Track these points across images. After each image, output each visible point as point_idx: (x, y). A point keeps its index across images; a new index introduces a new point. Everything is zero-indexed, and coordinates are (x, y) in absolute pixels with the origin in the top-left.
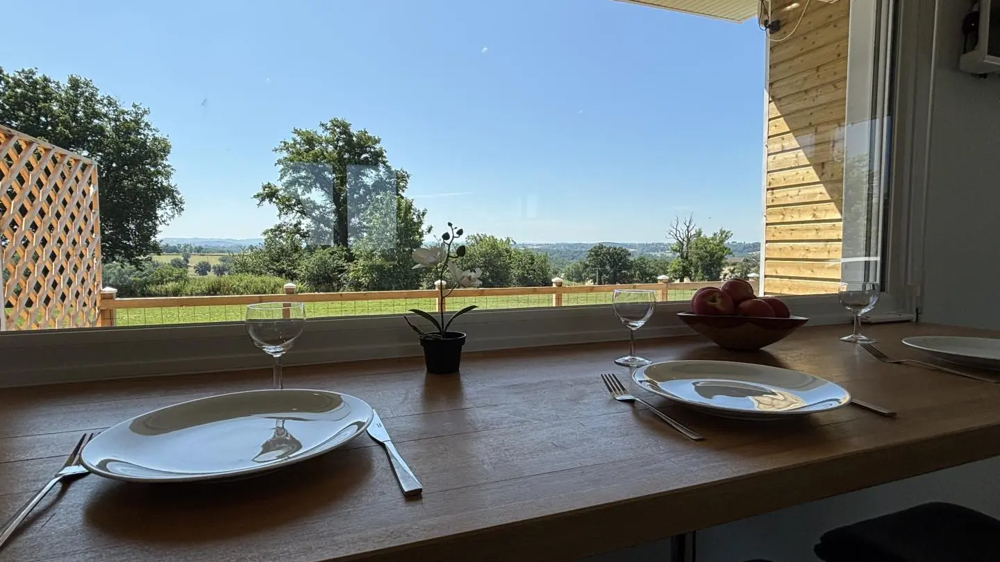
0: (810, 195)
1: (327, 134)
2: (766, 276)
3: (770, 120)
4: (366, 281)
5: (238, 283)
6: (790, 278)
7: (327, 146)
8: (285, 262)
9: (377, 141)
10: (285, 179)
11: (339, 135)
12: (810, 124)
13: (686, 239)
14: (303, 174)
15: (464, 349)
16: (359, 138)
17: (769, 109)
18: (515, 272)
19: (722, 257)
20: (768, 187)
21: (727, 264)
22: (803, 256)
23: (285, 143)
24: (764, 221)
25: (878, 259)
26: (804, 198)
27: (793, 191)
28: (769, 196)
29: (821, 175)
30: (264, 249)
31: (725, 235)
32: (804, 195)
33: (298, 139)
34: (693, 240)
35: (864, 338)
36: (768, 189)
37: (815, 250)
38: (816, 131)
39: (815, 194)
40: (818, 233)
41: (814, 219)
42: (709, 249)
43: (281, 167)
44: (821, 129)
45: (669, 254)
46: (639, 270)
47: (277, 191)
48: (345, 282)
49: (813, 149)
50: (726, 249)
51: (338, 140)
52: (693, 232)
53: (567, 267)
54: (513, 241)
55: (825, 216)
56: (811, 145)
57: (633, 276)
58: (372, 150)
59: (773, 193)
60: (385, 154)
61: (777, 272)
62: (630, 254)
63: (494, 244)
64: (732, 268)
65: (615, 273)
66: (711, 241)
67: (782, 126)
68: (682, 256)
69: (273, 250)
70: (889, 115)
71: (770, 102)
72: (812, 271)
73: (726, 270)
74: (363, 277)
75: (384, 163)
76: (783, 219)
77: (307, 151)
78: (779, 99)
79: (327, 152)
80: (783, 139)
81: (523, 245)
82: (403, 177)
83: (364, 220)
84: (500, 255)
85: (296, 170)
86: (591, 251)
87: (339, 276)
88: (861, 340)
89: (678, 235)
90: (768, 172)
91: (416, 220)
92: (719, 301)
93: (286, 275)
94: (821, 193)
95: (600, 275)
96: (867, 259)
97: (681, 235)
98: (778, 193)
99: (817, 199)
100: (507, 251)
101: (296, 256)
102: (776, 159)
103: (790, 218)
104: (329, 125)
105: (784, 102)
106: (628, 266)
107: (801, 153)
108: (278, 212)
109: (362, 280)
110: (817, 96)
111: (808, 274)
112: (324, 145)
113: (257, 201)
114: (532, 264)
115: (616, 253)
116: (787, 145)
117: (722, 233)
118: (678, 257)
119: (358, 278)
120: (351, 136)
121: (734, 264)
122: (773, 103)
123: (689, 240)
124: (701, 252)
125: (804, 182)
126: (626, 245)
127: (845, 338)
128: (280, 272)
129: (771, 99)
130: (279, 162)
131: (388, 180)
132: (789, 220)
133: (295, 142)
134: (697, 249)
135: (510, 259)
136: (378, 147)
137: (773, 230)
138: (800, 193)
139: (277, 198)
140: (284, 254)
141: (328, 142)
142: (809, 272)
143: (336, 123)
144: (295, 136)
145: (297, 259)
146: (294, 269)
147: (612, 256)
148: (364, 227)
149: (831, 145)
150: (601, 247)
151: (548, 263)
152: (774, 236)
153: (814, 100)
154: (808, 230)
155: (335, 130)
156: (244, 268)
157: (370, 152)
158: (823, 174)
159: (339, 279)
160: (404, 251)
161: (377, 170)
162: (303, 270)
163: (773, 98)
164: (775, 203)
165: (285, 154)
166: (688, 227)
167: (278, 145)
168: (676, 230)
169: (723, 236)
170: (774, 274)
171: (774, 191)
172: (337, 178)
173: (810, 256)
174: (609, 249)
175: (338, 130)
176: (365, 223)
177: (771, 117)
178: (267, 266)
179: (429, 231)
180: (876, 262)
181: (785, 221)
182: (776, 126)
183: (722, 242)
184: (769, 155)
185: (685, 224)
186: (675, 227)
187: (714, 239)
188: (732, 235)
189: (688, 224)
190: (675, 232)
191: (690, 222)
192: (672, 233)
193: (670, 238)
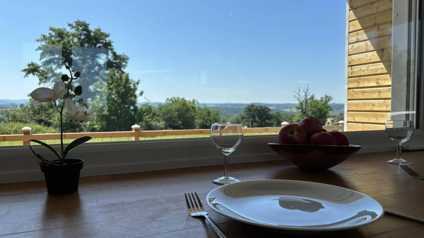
0: (374, 70)
1: (73, 31)
2: (348, 122)
3: (350, 22)
4: (98, 128)
5: (9, 129)
6: (363, 123)
7: (73, 39)
8: (43, 115)
9: (107, 36)
10: (44, 60)
11: (81, 31)
12: (375, 24)
13: (305, 101)
14: (57, 56)
15: (83, 173)
16: (96, 33)
17: (349, 14)
18: (198, 121)
19: (326, 112)
20: (349, 65)
21: (330, 117)
22: (371, 109)
23: (44, 36)
24: (346, 87)
25: (415, 112)
26: (371, 71)
27: (364, 67)
28: (349, 70)
29: (381, 57)
30: (29, 106)
31: (328, 98)
32: (371, 70)
33: (53, 34)
34: (309, 101)
35: (404, 161)
36: (349, 66)
37: (377, 105)
38: (378, 29)
39: (378, 69)
40: (380, 94)
41: (377, 85)
42: (318, 107)
43: (41, 51)
44: (381, 27)
45: (294, 110)
46: (277, 120)
47: (39, 67)
48: (84, 128)
49: (376, 40)
50: (329, 107)
51: (81, 35)
52: (309, 97)
53: (232, 118)
54: (197, 101)
55: (384, 83)
56: (375, 38)
58: (104, 41)
59: (352, 69)
60: (112, 44)
61: (354, 120)
62: (270, 110)
63: (184, 103)
64: (332, 119)
65: (261, 122)
66: (320, 103)
67: (357, 25)
68: (302, 112)
69: (35, 107)
70: (419, 19)
71: (350, 10)
72: (377, 118)
73: (329, 120)
74: (96, 124)
75: (112, 50)
76: (358, 85)
77: (59, 41)
78: (356, 8)
79: (73, 42)
80: (358, 34)
81: (204, 105)
82: (124, 59)
83: (97, 87)
84: (188, 110)
85: (52, 53)
86: (246, 108)
87: (81, 124)
88: (402, 163)
89: (300, 98)
90: (349, 55)
91: (132, 87)
92: (296, 133)
93: (44, 123)
94: (382, 68)
95: (252, 123)
96: (407, 112)
97: (302, 98)
98: (356, 69)
99: (379, 72)
100: (193, 108)
101: (51, 110)
102: (353, 47)
103: (363, 84)
104: (74, 25)
105: (358, 10)
106: (270, 117)
107: (369, 43)
108: (39, 81)
109: (96, 126)
110: (379, 6)
111: (374, 120)
112: (71, 38)
113: (24, 73)
114: (209, 116)
115: (262, 109)
116: (360, 37)
117: (326, 97)
118: (300, 112)
119: (93, 125)
120: (89, 32)
121: (334, 117)
122: (351, 11)
123: (306, 101)
124: (314, 109)
125: (371, 61)
126: (268, 105)
127: (391, 161)
128: (40, 122)
130: (39, 48)
131: (114, 61)
132: (362, 85)
133: (51, 36)
134: (311, 107)
135: (195, 113)
136: (108, 39)
137: (352, 93)
138: (369, 69)
139: (38, 72)
140: (43, 109)
141: (74, 35)
142: (375, 119)
143: (79, 24)
144: (51, 32)
145: (51, 113)
146: (50, 119)
147: (259, 111)
148: (98, 92)
149: (388, 38)
150: (252, 105)
151: (219, 116)
152: (353, 96)
153: (377, 9)
154: (373, 92)
155: (78, 28)
156: (15, 119)
157: (102, 42)
158: (383, 56)
159: (81, 125)
160: (125, 107)
161: (108, 54)
162: (56, 120)
163: (352, 8)
164: (353, 75)
165: (44, 43)
166: (306, 93)
167: (39, 37)
168: (299, 95)
169: (327, 99)
170: (353, 121)
171: (353, 67)
172: (80, 60)
173: (375, 109)
174: (257, 107)
175: (81, 28)
176: (98, 89)
177: (350, 20)
178: (31, 117)
179: (141, 94)
180: (413, 114)
181: (359, 86)
182: (353, 26)
183: (326, 102)
184: (349, 44)
185: (304, 91)
186: (298, 93)
187: (321, 101)
188: (332, 98)
189: (306, 91)
190: (298, 97)
191: (307, 90)
192: (296, 97)
193: (295, 100)
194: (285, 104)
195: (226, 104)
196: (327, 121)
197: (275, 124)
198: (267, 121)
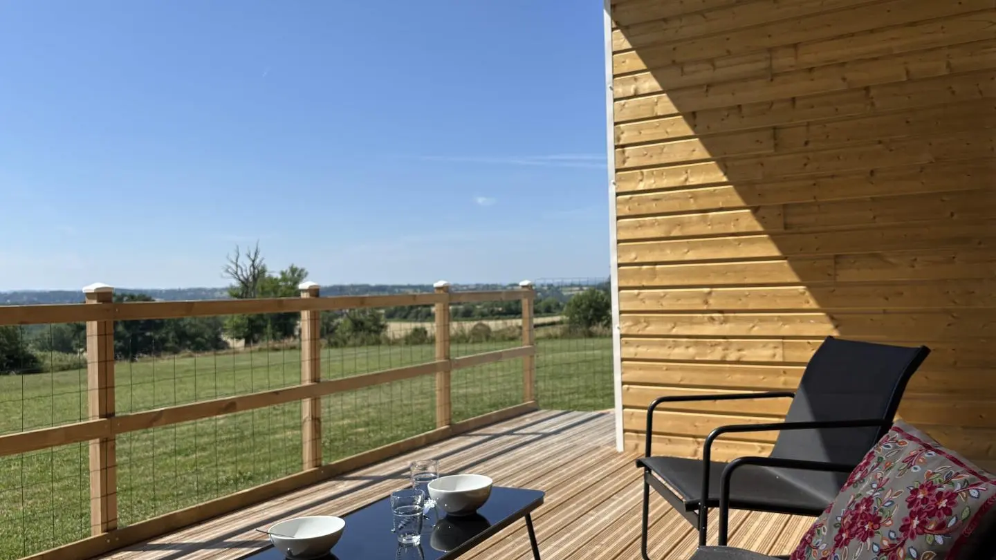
3: (614, 53)
12: (674, 61)
13: (250, 279)
17: (612, 39)
20: (617, 144)
27: (651, 149)
28: (619, 155)
29: (693, 127)
31: (296, 275)
36: (616, 147)
44: (688, 69)
46: (175, 330)
56: (679, 89)
57: (164, 341)
59: (623, 152)
65: (134, 337)
66: (281, 283)
78: (629, 27)
80: (636, 79)
89: (239, 273)
90: (617, 124)
94: (697, 151)
97: (245, 273)
98: (631, 152)
102: (626, 107)
105: (636, 30)
107: (664, 98)
110: (681, 27)
116: (643, 87)
122: (618, 30)
123: (255, 279)
125: (669, 137)
129: (614, 26)
149: (704, 90)
153: (677, 32)
158: (695, 126)
163: (618, 25)
166: (253, 261)
168: (237, 266)
171: (626, 149)
177: (615, 50)
182: (624, 62)
184: (615, 100)
185: (249, 256)
186: (235, 261)
187: (284, 279)
188: (307, 274)
189: (252, 257)
190: (235, 270)
191: (256, 254)
192: (229, 270)
193: (228, 278)
194: (190, 290)
195: (15, 295)
196: (297, 325)
197: (171, 340)
198: (148, 334)
